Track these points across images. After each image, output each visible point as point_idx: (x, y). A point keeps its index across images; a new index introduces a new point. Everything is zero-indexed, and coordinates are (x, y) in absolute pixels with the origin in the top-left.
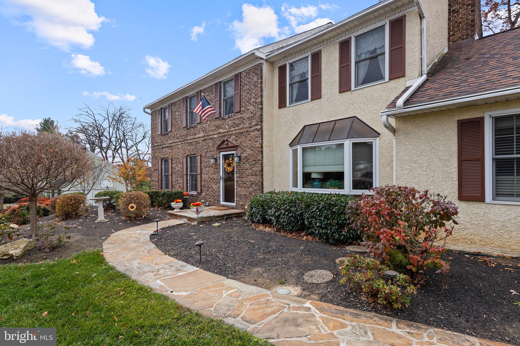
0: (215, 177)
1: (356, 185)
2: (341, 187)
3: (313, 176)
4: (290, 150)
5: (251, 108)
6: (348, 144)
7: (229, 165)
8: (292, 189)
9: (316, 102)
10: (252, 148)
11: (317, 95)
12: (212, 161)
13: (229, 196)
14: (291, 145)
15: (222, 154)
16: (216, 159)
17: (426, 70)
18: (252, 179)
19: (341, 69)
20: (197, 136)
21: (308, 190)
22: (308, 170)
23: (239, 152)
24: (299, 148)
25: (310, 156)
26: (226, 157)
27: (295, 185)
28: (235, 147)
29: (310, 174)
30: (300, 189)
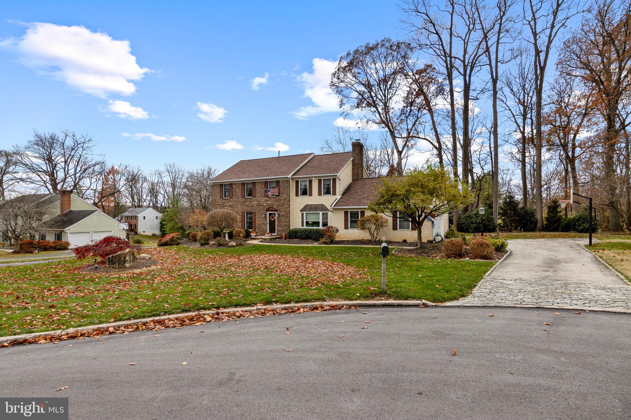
0: (264, 222)
1: (324, 225)
2: (319, 226)
3: (309, 223)
4: (300, 213)
5: (285, 196)
6: (321, 213)
7: (273, 217)
8: (300, 227)
9: (310, 197)
10: (285, 212)
11: (311, 195)
12: (264, 216)
13: (272, 230)
14: (301, 211)
15: (268, 212)
16: (265, 215)
17: (341, 194)
18: (285, 224)
19: (319, 187)
20: (252, 203)
21: (307, 228)
22: (307, 221)
23: (278, 212)
24: (305, 213)
25: (309, 216)
26: (270, 214)
27: (303, 225)
28: (276, 211)
29: (308, 222)
30: (305, 227)
